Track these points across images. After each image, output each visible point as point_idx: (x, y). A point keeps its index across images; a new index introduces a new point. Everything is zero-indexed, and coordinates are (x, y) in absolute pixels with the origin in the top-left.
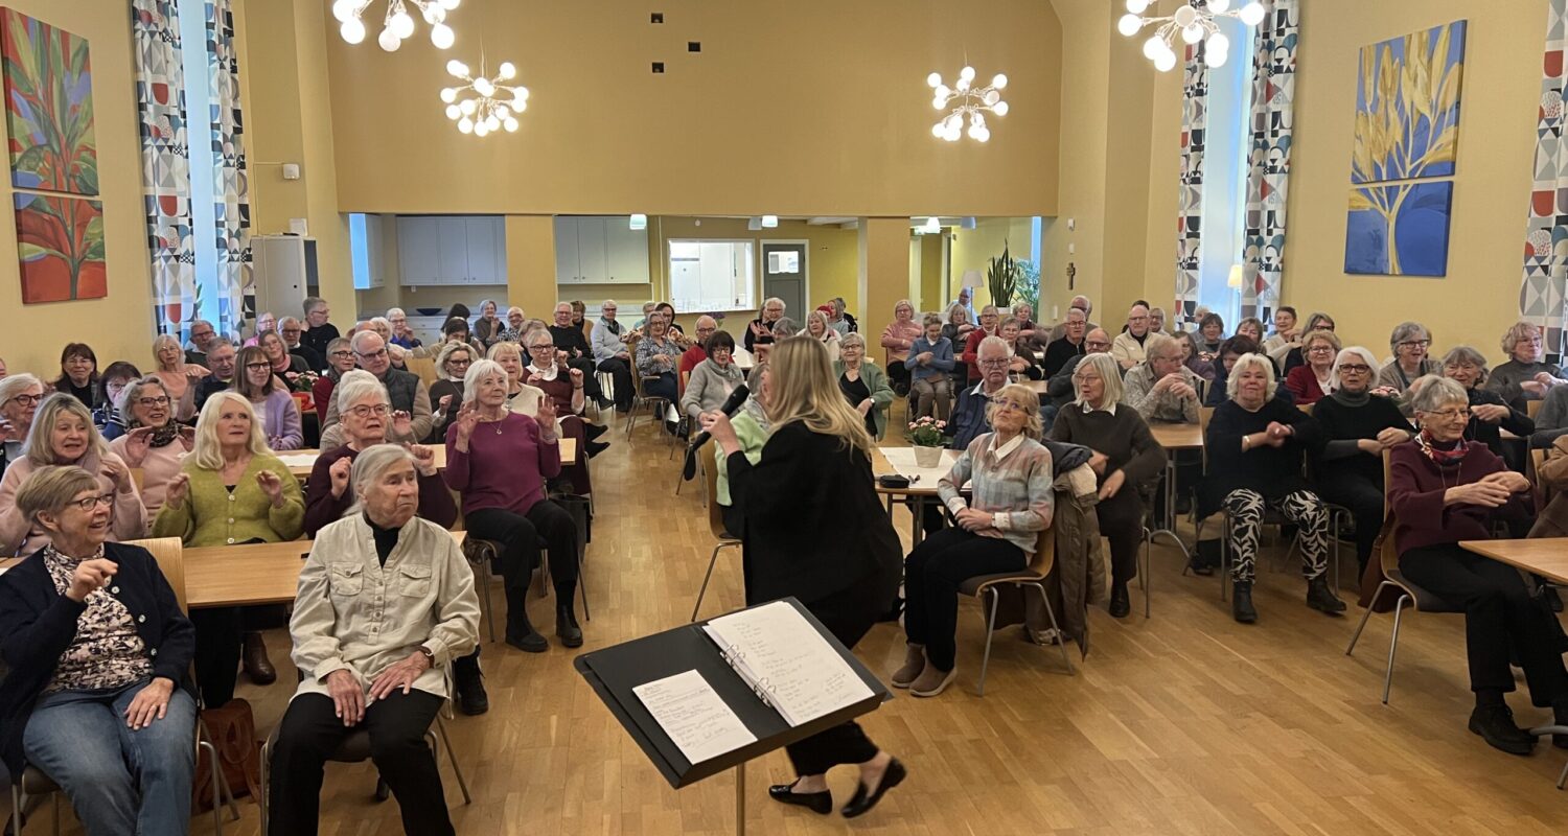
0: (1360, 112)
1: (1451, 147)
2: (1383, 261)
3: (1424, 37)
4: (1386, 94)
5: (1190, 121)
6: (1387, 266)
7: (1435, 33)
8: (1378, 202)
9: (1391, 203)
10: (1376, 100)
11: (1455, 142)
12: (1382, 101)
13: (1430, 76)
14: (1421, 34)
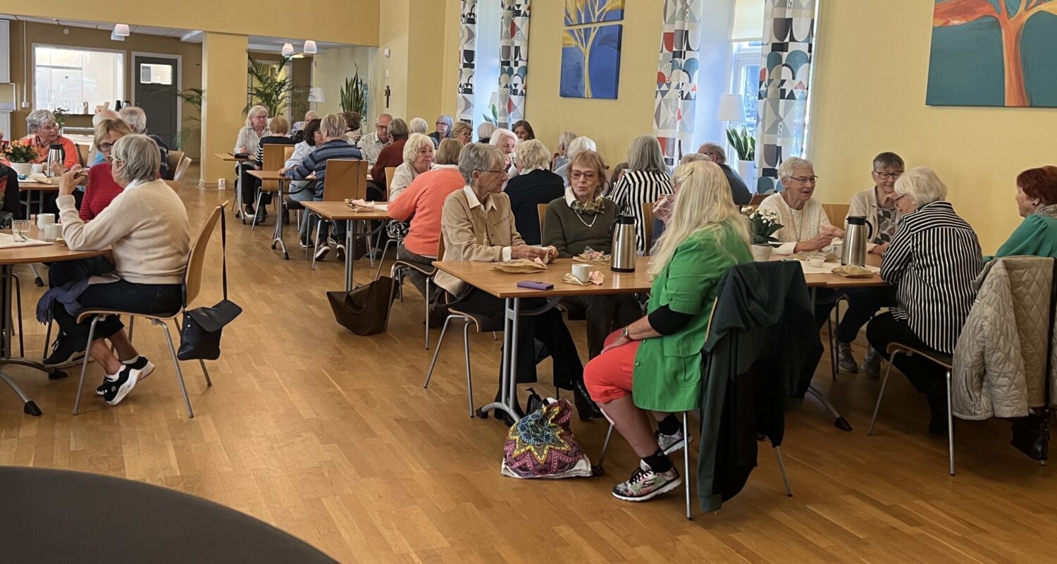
2: (581, 87)
6: (584, 91)
8: (579, 41)
9: (587, 41)
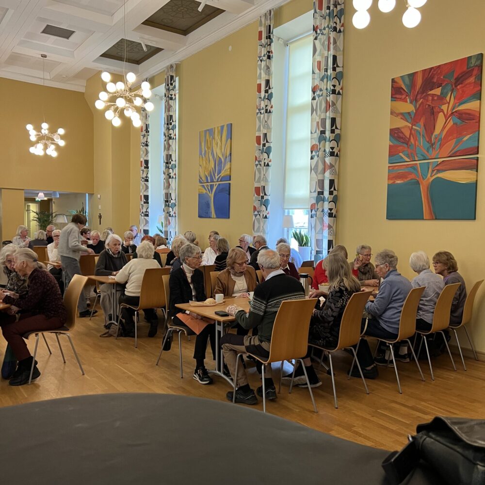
0: (201, 156)
1: (229, 170)
2: (210, 213)
3: (219, 128)
4: (208, 149)
5: (143, 156)
6: (211, 215)
7: (222, 127)
8: (207, 190)
9: (212, 190)
10: (205, 151)
11: (230, 169)
12: (207, 152)
13: (221, 143)
14: (218, 127)
